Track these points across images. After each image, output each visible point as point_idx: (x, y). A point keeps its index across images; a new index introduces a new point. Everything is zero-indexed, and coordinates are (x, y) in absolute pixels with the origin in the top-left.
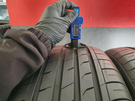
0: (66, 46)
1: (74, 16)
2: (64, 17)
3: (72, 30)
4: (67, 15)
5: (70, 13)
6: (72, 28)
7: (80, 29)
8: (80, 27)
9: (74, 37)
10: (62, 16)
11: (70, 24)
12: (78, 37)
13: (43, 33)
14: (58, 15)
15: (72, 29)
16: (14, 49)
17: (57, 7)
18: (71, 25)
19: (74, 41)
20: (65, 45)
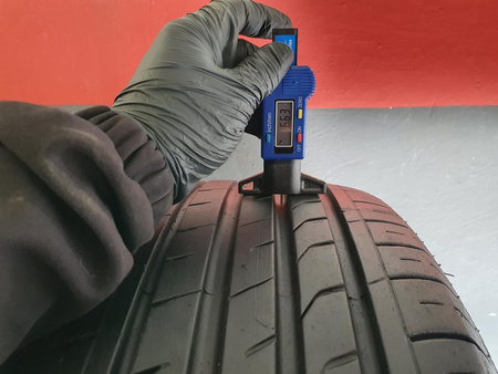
0: (245, 187)
1: (275, 64)
2: (236, 69)
3: (269, 121)
4: (248, 60)
5: (261, 53)
6: (269, 114)
7: (300, 117)
8: (300, 111)
9: (278, 150)
10: (225, 65)
11: (259, 97)
12: (290, 150)
13: (149, 139)
14: (209, 57)
15: (270, 117)
16: (11, 201)
17: (209, 25)
18: (262, 102)
19: (275, 166)
20: (242, 184)
